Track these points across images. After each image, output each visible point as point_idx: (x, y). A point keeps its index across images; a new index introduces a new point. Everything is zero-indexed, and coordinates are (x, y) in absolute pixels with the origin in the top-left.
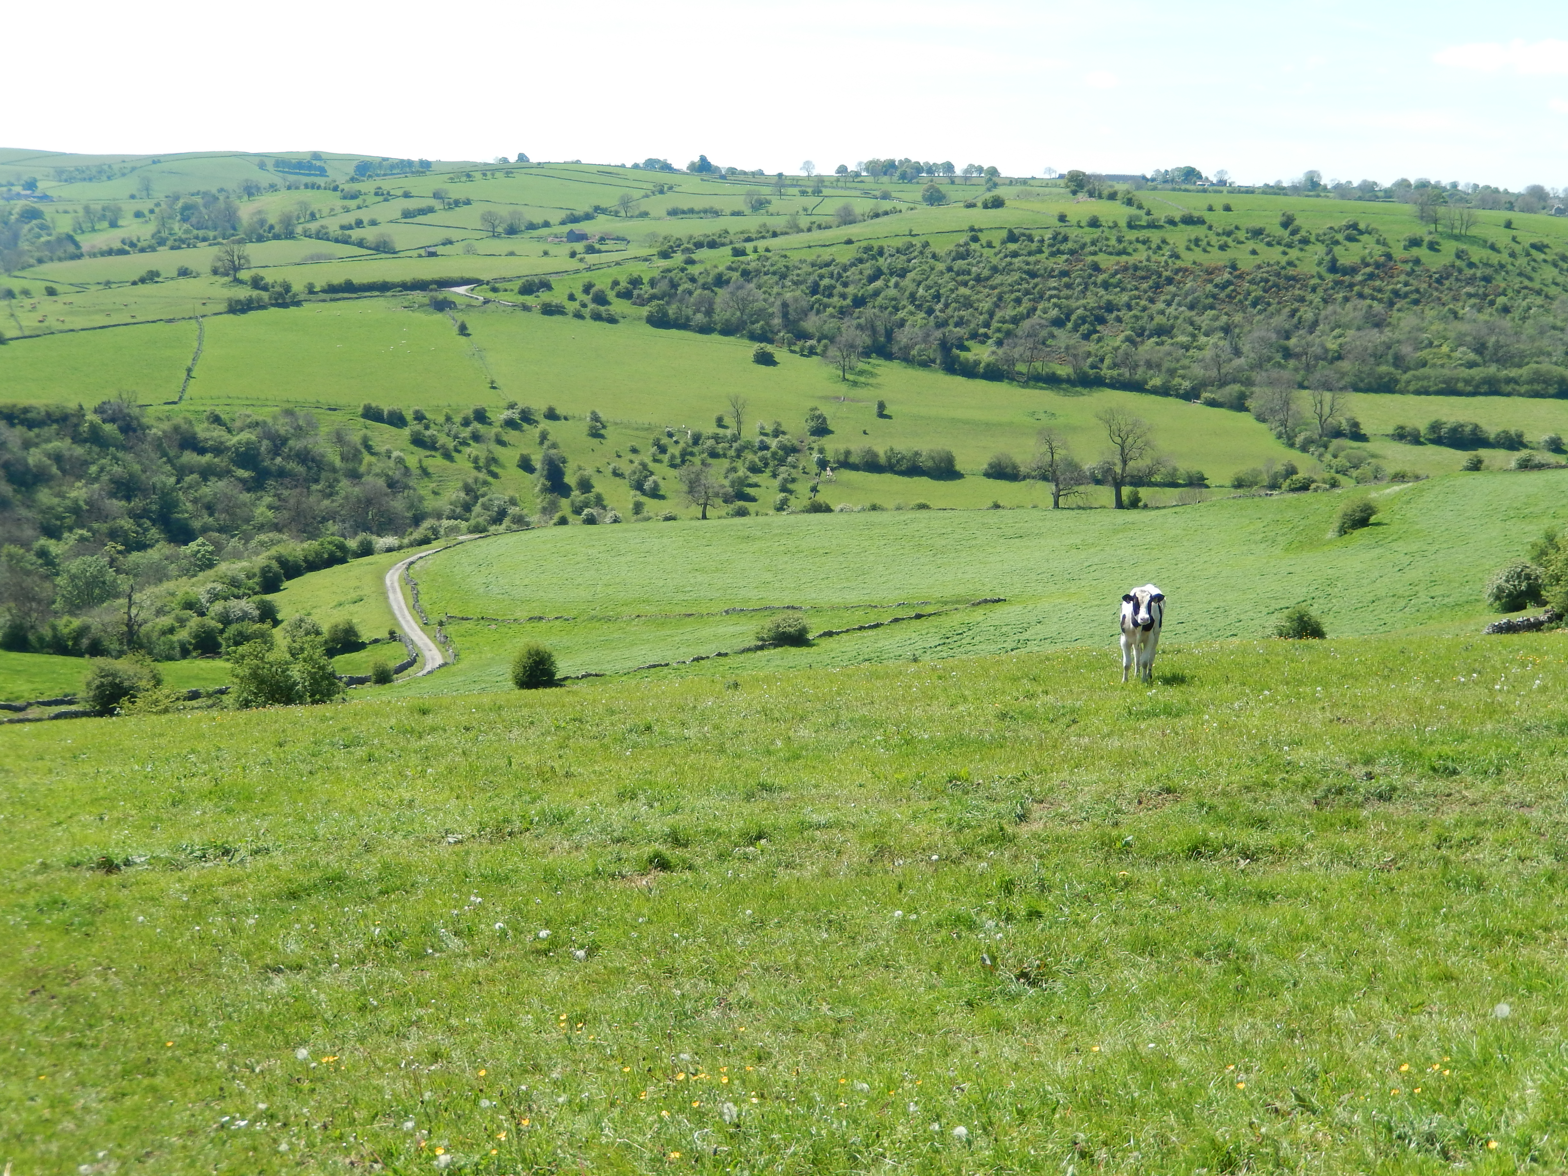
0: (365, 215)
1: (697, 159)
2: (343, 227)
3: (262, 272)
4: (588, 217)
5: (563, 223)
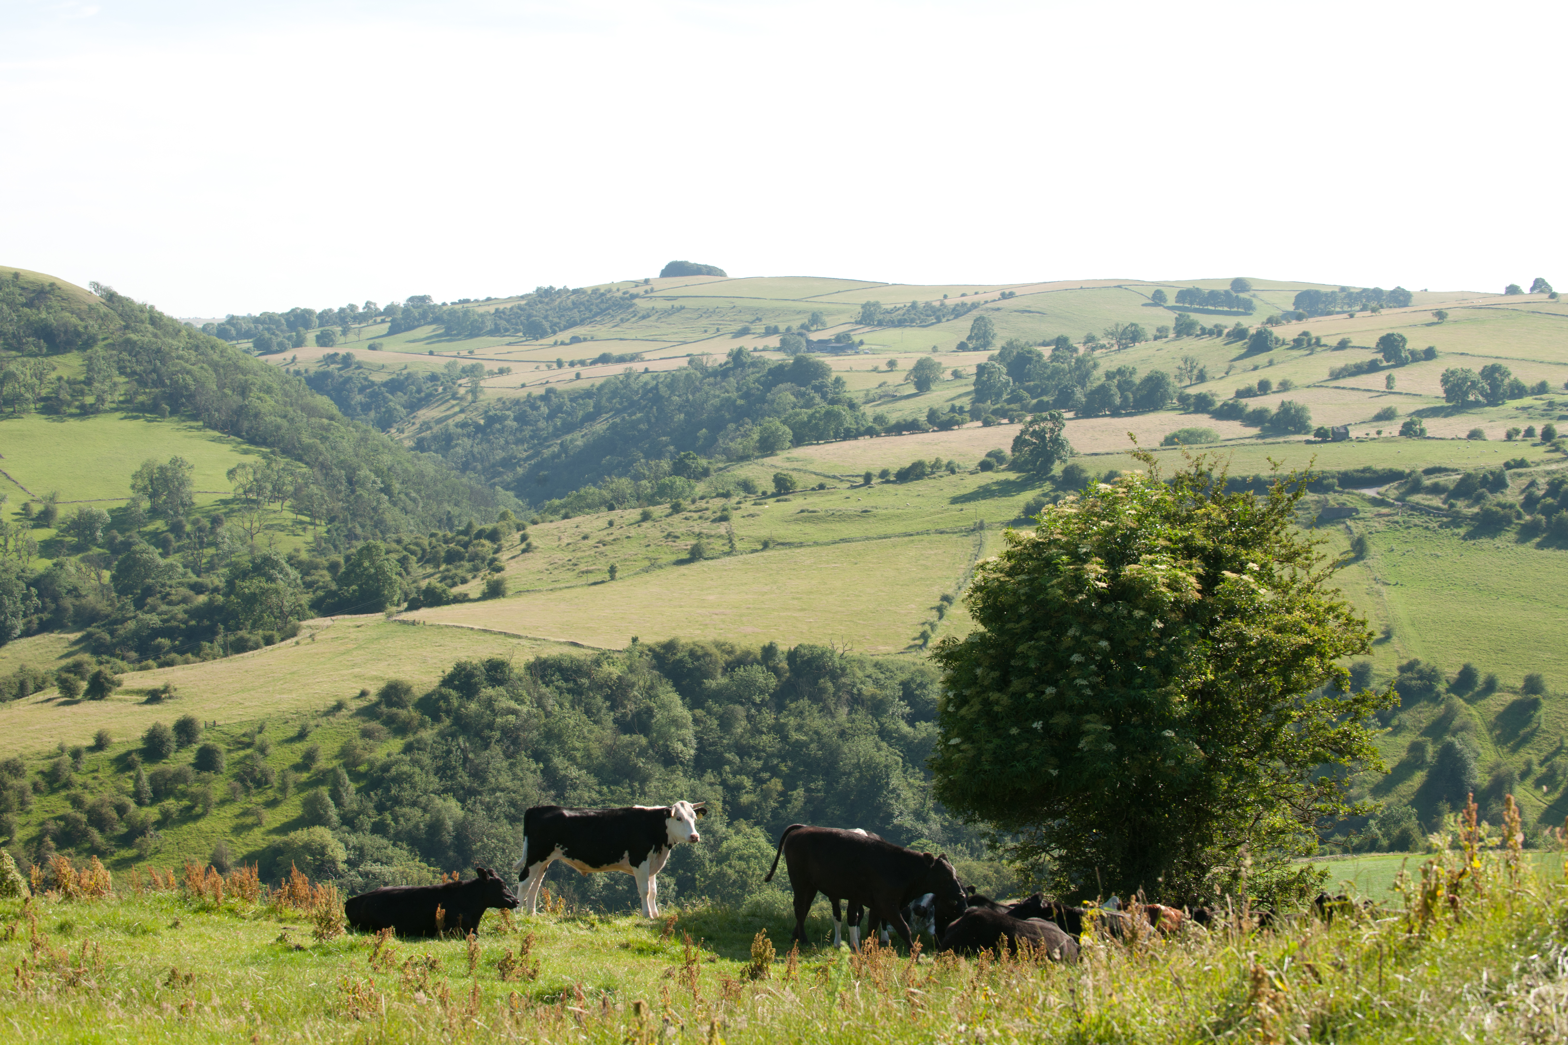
0: (1274, 376)
2: (1240, 394)
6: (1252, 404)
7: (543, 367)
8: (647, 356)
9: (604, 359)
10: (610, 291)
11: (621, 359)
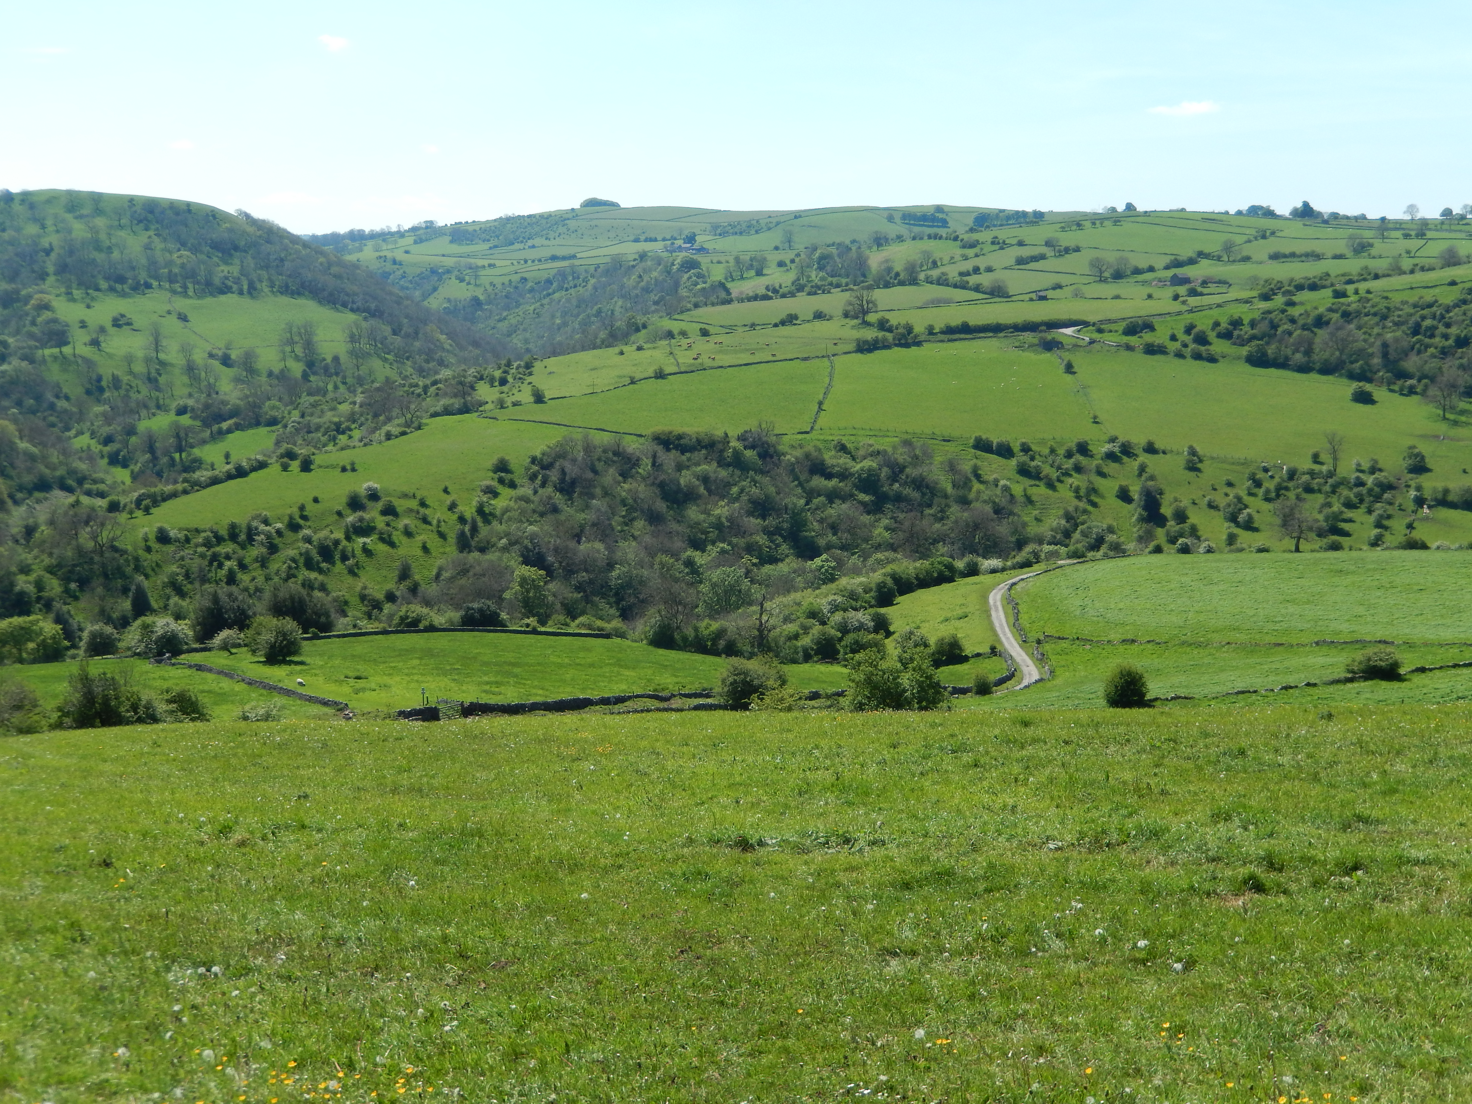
0: (982, 263)
1: (1299, 205)
2: (961, 274)
3: (888, 316)
4: (1192, 262)
5: (1167, 268)
6: (973, 280)
7: (515, 262)
8: (578, 255)
9: (554, 258)
10: (550, 216)
11: (564, 258)
